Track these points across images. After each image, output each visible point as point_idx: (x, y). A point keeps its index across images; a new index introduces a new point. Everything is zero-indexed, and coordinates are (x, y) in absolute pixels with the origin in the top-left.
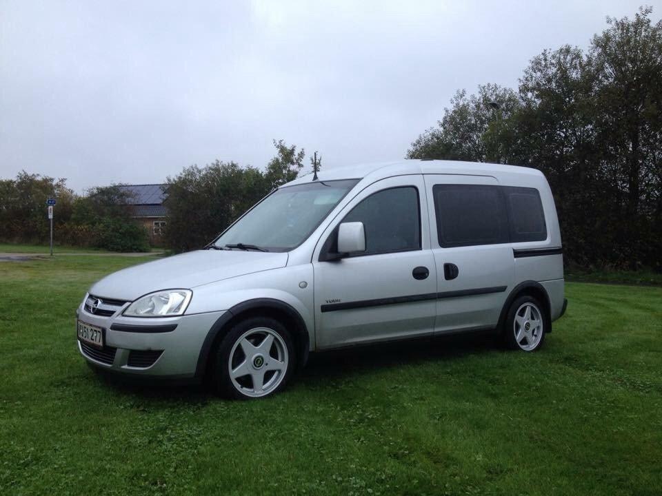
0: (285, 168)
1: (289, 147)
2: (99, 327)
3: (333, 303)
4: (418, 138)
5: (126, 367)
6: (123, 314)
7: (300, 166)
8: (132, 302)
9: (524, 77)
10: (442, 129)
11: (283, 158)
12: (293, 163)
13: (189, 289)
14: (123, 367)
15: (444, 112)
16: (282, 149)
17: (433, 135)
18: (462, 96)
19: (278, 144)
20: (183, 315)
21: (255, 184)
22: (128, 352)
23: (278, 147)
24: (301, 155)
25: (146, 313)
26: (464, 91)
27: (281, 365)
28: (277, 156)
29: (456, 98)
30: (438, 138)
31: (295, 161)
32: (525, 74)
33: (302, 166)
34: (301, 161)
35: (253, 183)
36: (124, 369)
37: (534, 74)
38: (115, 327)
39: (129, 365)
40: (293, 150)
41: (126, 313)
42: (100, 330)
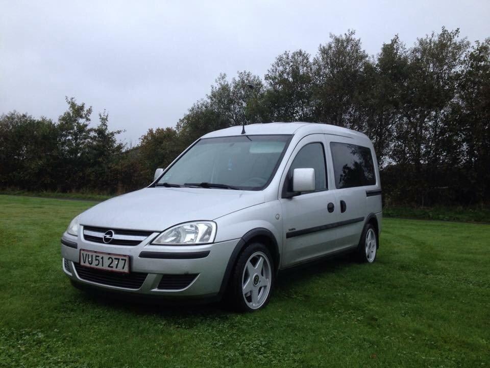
0: (75, 120)
1: (79, 103)
2: (125, 256)
3: (292, 231)
4: (192, 106)
5: (156, 290)
6: (151, 243)
7: (88, 120)
8: (161, 232)
9: (271, 69)
10: (209, 101)
11: (73, 113)
12: (81, 117)
13: (212, 221)
14: (153, 290)
15: (211, 88)
16: (73, 105)
17: (203, 104)
18: (223, 78)
19: (70, 100)
20: (213, 243)
21: (49, 133)
22: (161, 276)
23: (69, 103)
24: (89, 111)
25: (171, 241)
26: (225, 75)
27: (267, 282)
28: (69, 111)
29: (219, 79)
30: (206, 107)
31: (84, 116)
32: (271, 67)
33: (90, 120)
34: (89, 116)
35: (48, 132)
36: (154, 292)
37: (278, 68)
38: (144, 255)
39: (159, 288)
40: (83, 106)
41: (154, 242)
42: (127, 259)
